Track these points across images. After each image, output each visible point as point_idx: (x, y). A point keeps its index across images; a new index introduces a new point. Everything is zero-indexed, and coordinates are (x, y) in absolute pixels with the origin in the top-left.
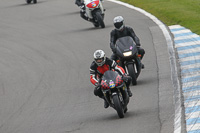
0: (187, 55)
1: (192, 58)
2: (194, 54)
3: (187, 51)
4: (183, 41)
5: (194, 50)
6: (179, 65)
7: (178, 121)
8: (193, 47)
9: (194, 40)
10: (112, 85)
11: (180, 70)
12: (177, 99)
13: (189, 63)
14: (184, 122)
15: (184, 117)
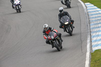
0: (92, 15)
1: (94, 16)
2: (95, 14)
3: (92, 13)
4: (90, 9)
5: (95, 13)
6: (89, 19)
7: (88, 41)
8: (95, 11)
9: (95, 9)
10: (53, 38)
11: (89, 21)
12: (88, 32)
13: (93, 18)
14: (91, 41)
15: (91, 39)
